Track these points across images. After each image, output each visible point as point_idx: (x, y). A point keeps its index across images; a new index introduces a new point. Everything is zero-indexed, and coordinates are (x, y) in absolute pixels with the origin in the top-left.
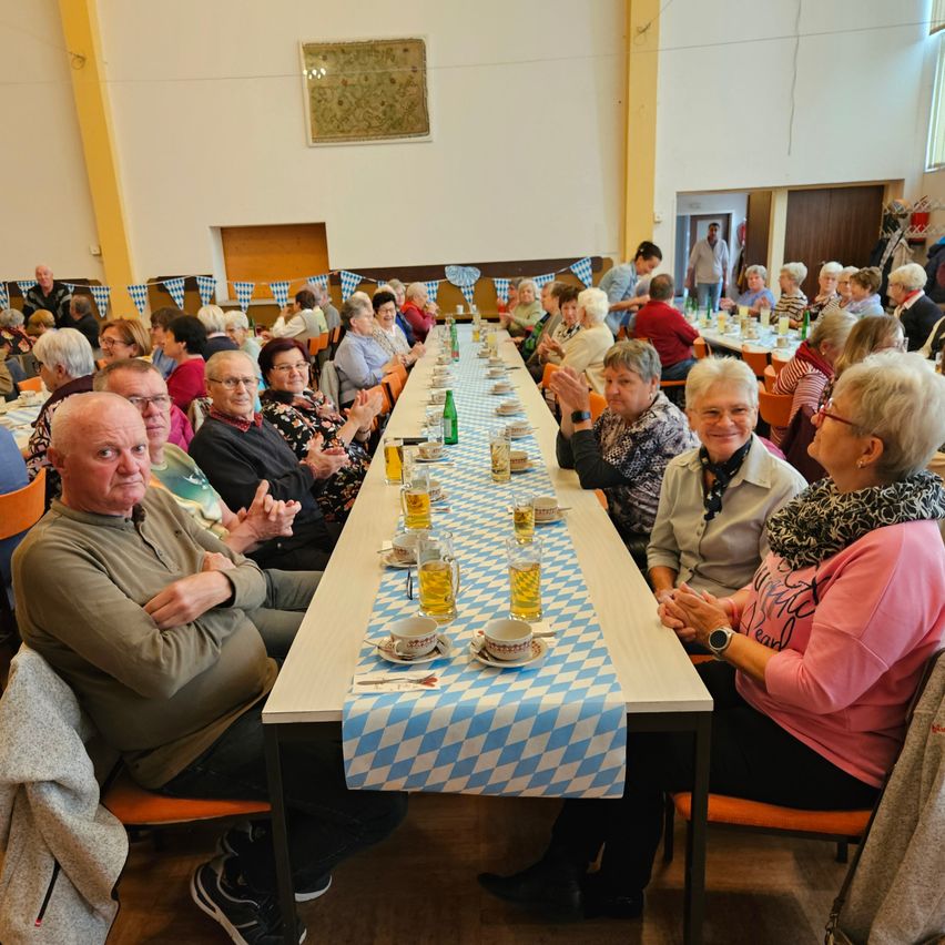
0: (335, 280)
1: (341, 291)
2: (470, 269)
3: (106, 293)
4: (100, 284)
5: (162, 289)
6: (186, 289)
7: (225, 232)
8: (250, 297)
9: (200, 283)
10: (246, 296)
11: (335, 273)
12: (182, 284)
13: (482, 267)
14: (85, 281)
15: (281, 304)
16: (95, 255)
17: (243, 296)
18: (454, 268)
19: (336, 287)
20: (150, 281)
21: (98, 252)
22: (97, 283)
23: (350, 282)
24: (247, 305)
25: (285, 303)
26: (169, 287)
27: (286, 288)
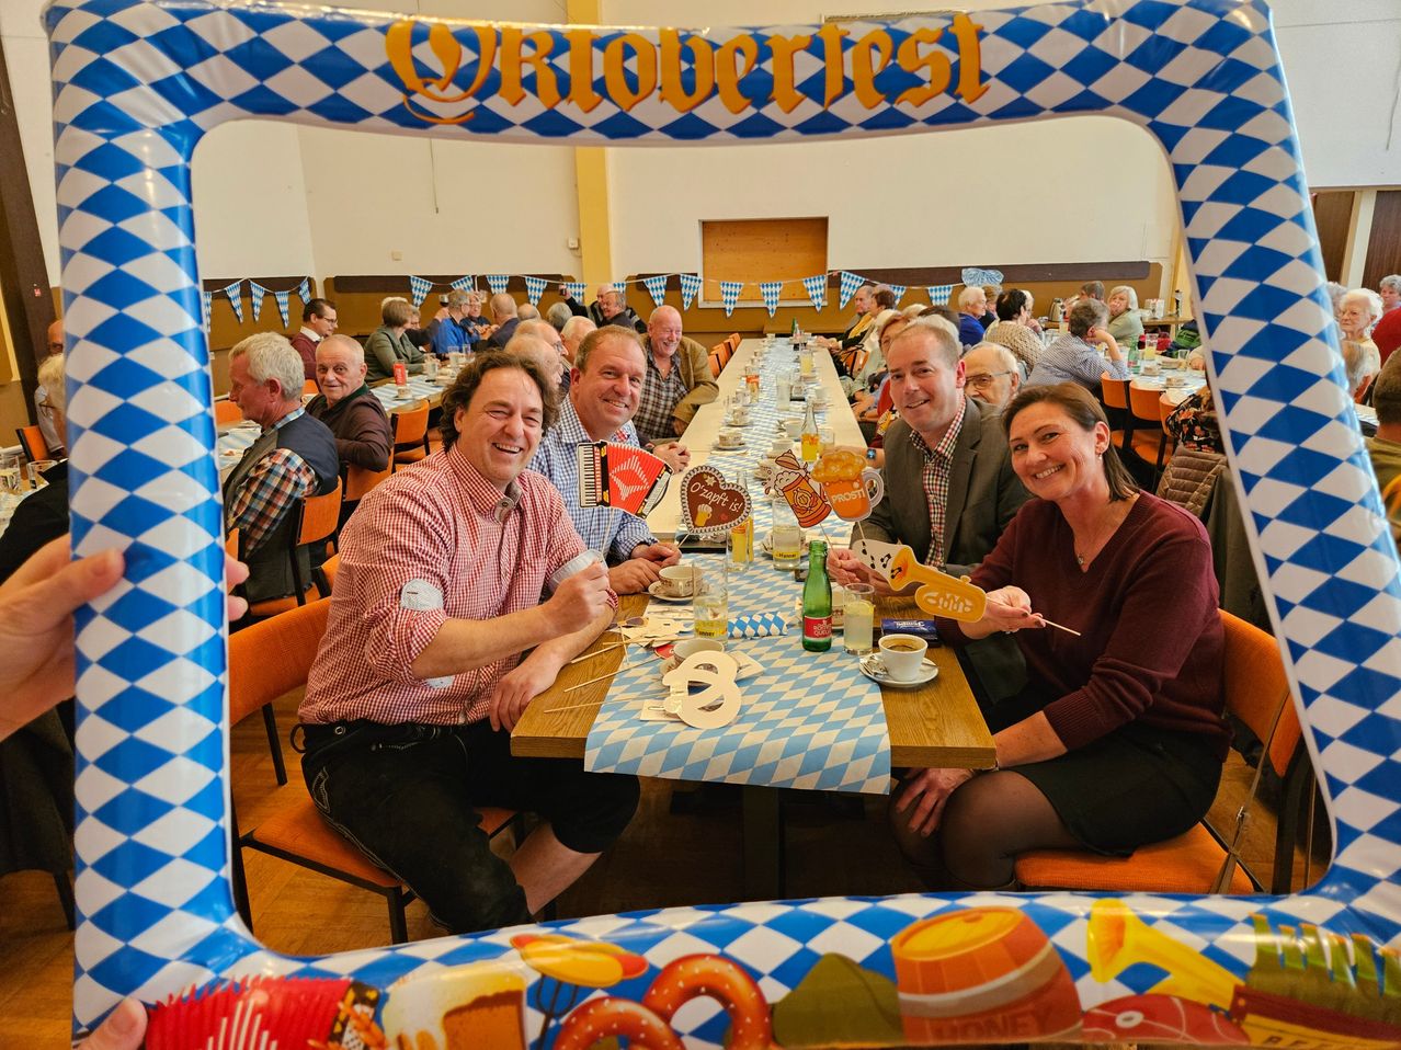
0: (835, 281)
1: (839, 294)
2: (992, 272)
3: (581, 290)
4: (574, 280)
5: (642, 287)
6: (667, 288)
7: (707, 226)
8: (737, 298)
9: (684, 282)
10: (733, 298)
11: (835, 274)
12: (663, 283)
13: (1006, 270)
14: (558, 277)
15: (770, 307)
16: (571, 249)
17: (729, 298)
18: (973, 271)
19: (835, 290)
20: (629, 278)
21: (576, 246)
22: (571, 279)
23: (850, 286)
24: (732, 307)
25: (775, 307)
26: (649, 286)
27: (778, 289)
